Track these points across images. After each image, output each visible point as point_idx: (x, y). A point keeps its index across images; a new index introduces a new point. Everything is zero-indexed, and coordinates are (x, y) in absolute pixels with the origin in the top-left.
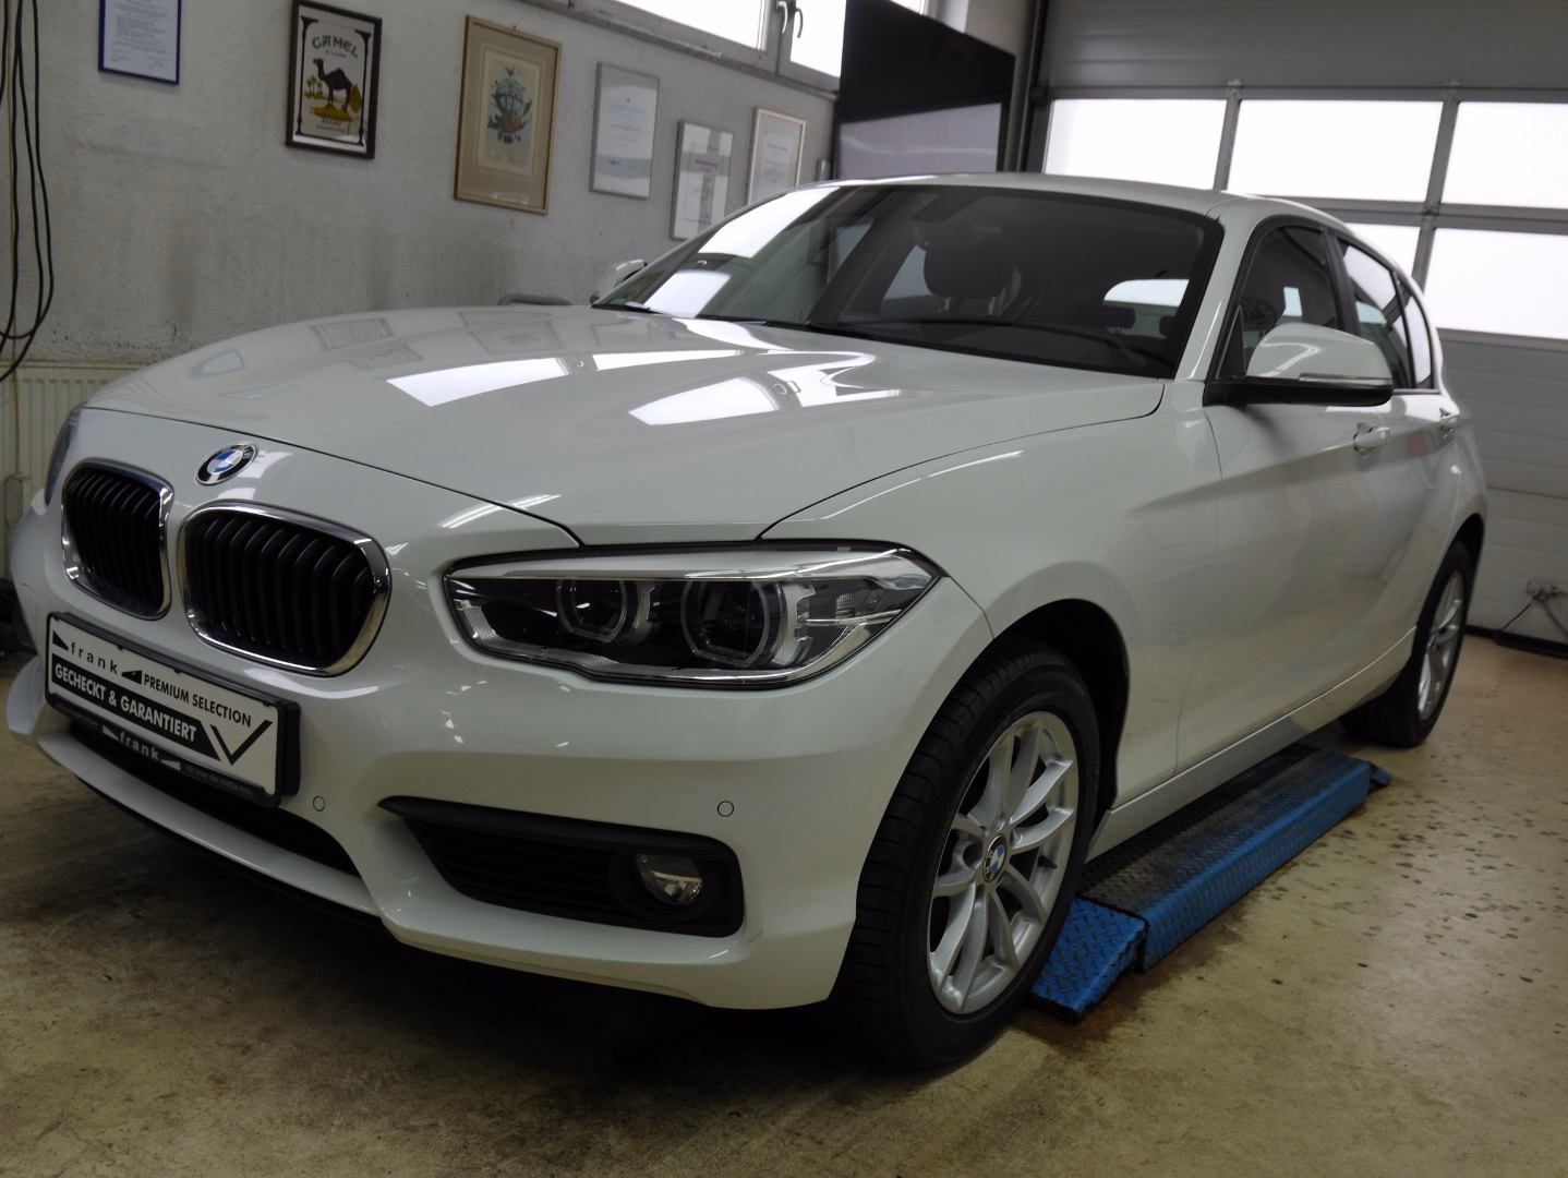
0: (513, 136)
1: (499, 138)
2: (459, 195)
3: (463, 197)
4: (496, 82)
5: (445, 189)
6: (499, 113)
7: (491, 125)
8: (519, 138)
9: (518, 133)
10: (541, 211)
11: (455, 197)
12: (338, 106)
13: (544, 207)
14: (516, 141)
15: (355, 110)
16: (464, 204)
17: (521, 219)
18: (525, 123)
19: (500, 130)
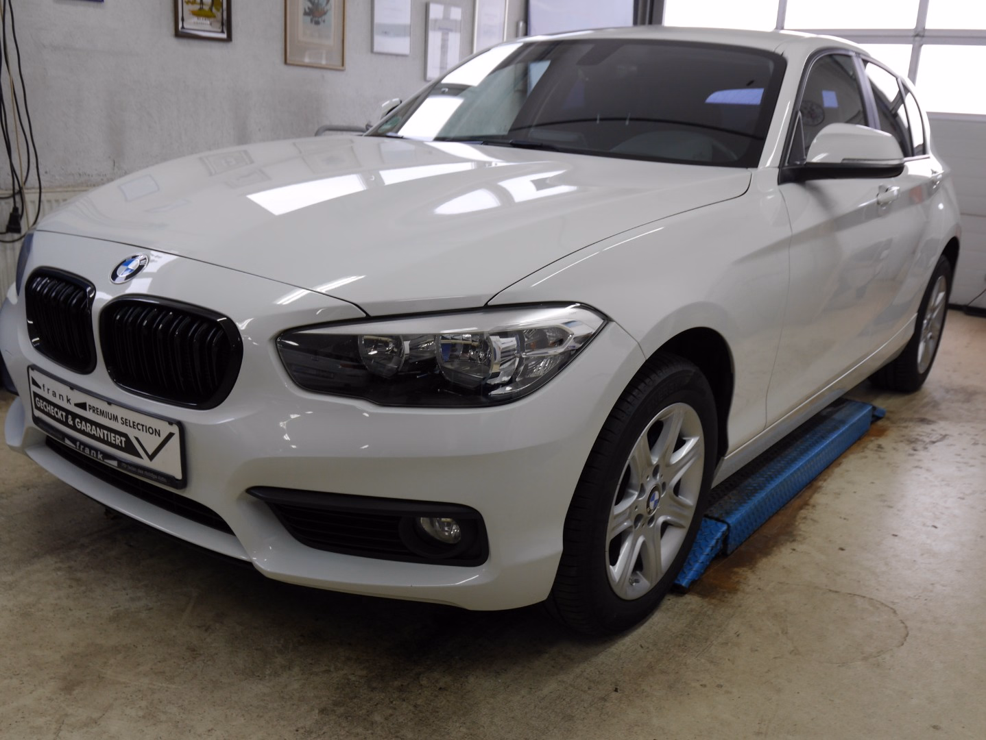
0: (320, 20)
1: (312, 21)
2: (288, 61)
3: (291, 62)
5: (279, 58)
6: (310, 5)
7: (306, 14)
8: (324, 21)
9: (323, 18)
10: (341, 68)
11: (286, 62)
12: (206, 8)
13: (343, 65)
14: (322, 24)
15: (218, 10)
16: (291, 68)
17: (329, 75)
18: (327, 11)
19: (311, 16)
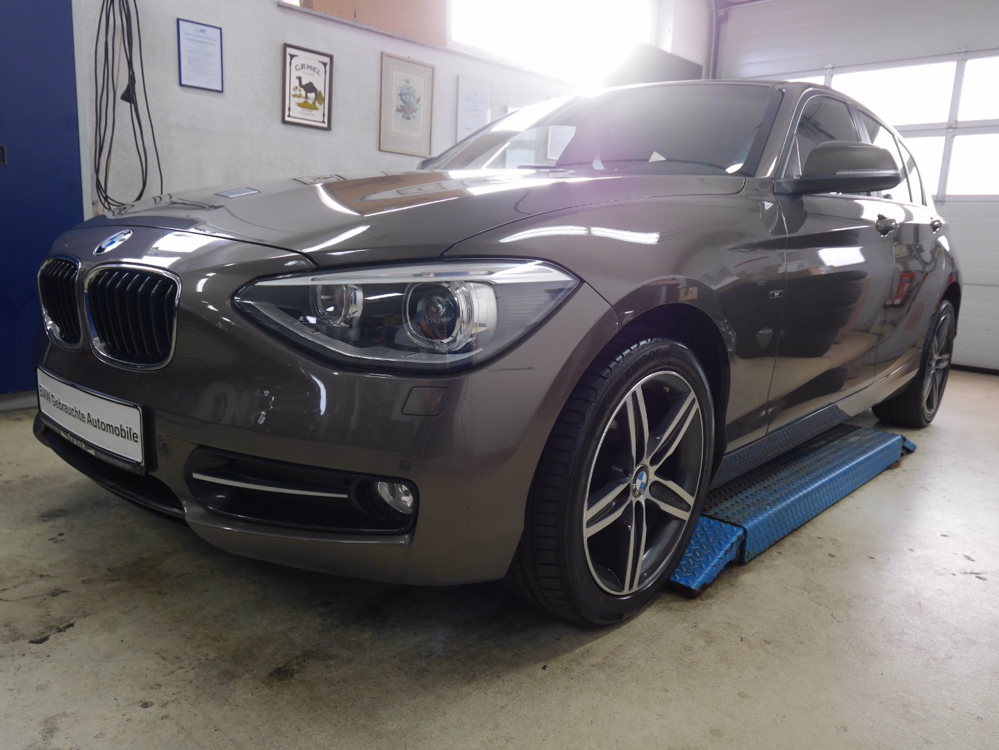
1: (403, 117)
3: (384, 150)
4: (400, 87)
5: (374, 146)
6: (402, 104)
7: (398, 110)
8: (414, 117)
9: (414, 114)
11: (380, 150)
12: (310, 102)
13: (429, 154)
14: (412, 119)
15: (320, 104)
16: (384, 153)
18: (417, 109)
19: (403, 113)
